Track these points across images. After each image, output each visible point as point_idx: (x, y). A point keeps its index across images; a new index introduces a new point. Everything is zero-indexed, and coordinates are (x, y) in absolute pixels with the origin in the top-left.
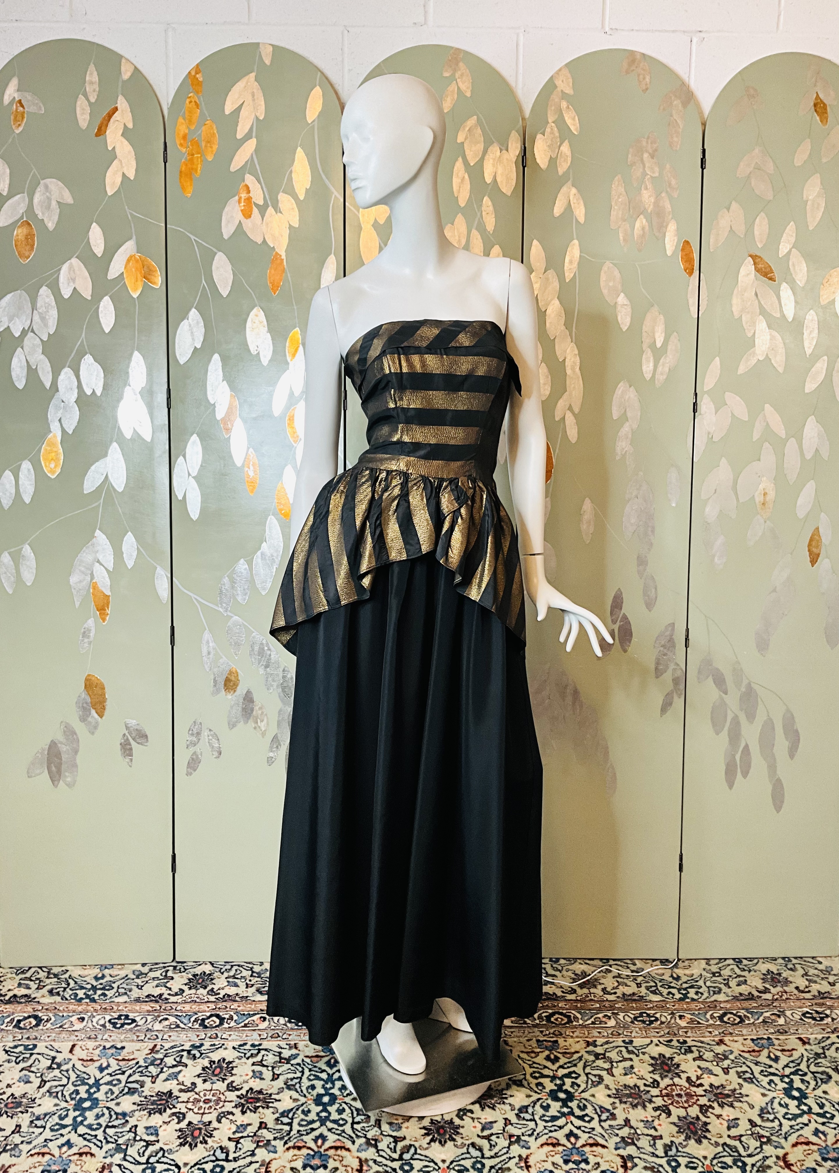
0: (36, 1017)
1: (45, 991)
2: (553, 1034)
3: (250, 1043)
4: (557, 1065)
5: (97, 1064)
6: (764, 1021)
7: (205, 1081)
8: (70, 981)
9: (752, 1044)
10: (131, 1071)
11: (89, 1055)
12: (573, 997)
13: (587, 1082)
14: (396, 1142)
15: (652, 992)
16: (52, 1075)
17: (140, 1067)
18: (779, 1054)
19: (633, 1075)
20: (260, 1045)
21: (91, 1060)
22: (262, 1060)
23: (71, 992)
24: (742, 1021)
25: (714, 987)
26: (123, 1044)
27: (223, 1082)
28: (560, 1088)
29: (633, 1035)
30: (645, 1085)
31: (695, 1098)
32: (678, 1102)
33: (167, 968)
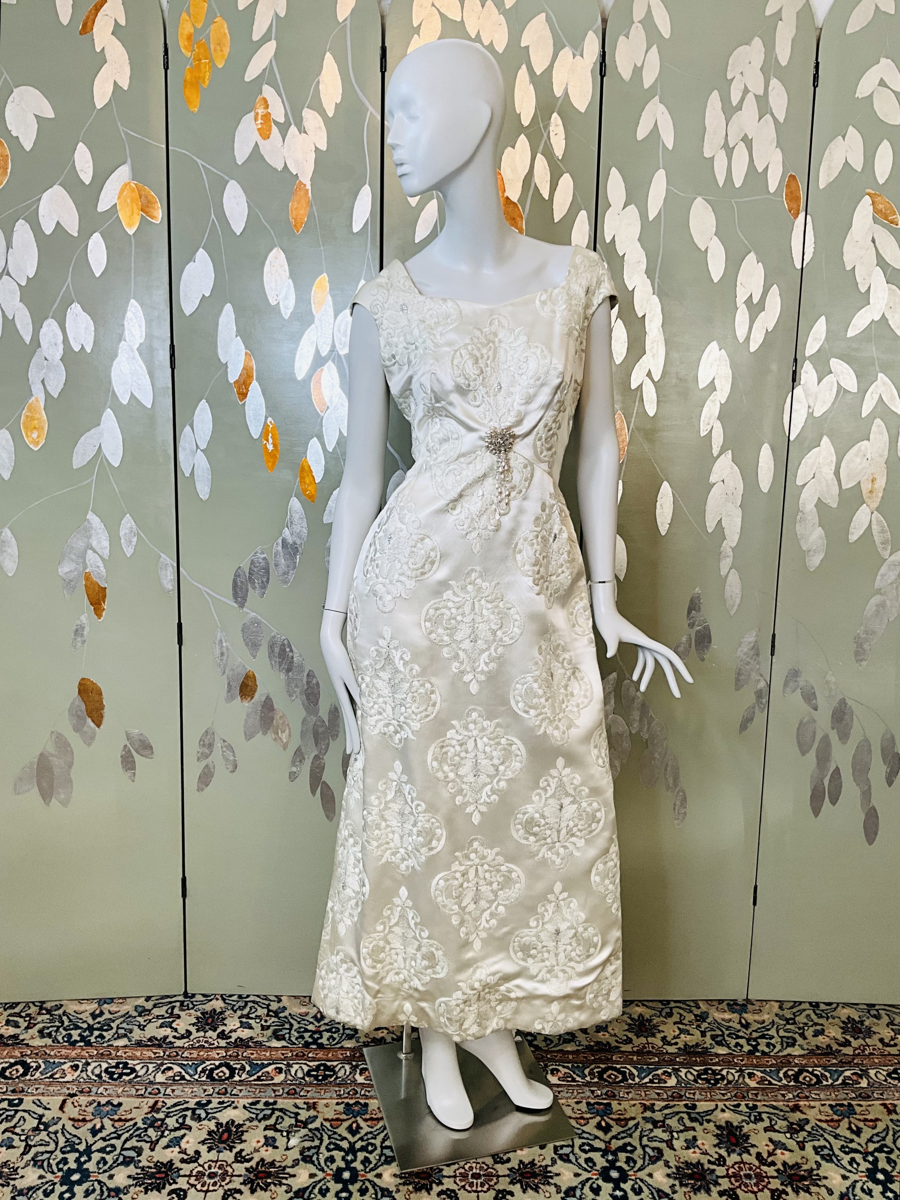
0: (24, 1064)
1: (34, 1031)
2: (606, 1094)
3: (264, 1100)
4: (610, 1135)
5: (89, 1125)
6: (844, 1083)
7: (210, 1149)
8: (65, 1018)
9: (831, 1112)
10: (127, 1135)
11: (81, 1112)
12: (627, 1048)
13: (644, 1158)
15: (718, 1042)
16: (37, 1138)
17: (138, 1129)
18: (861, 1125)
19: (697, 1150)
20: (275, 1103)
21: (84, 1120)
22: (276, 1124)
23: (64, 1033)
24: (819, 1082)
25: (788, 1038)
26: (121, 1100)
27: (231, 1151)
28: (612, 1165)
29: (696, 1097)
30: (709, 1162)
31: (766, 1180)
32: (746, 1186)
33: (174, 1004)
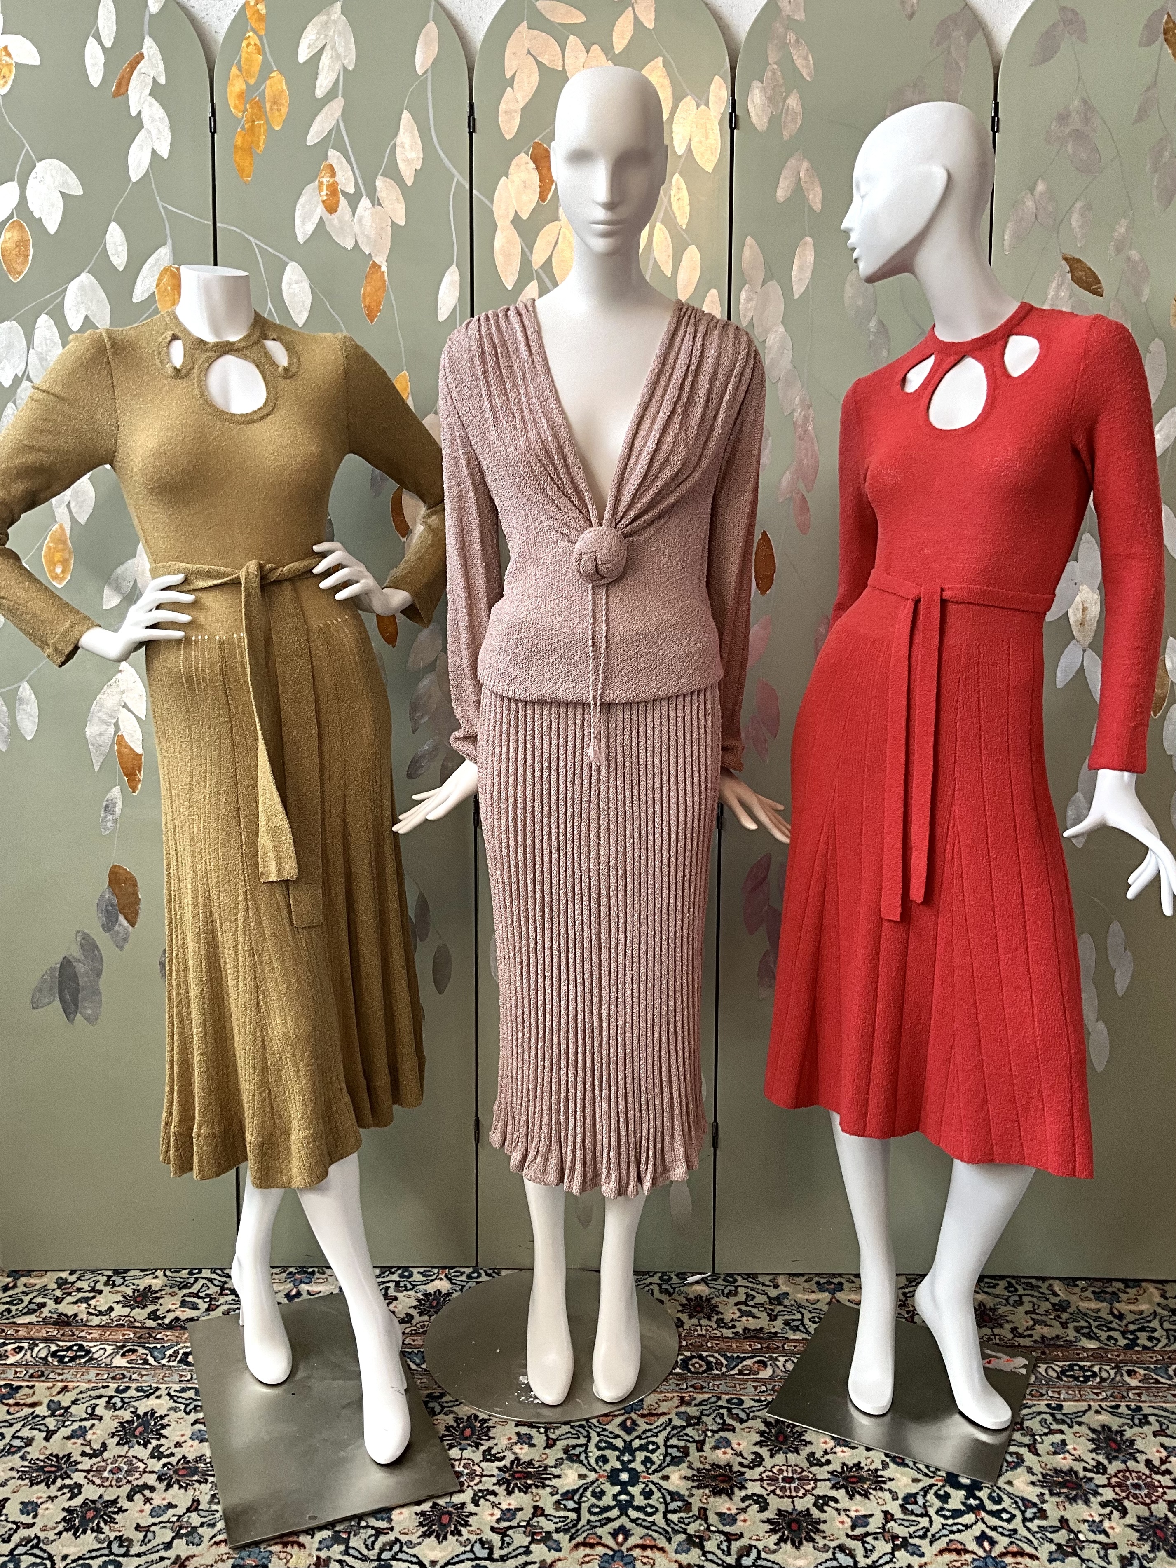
7: (451, 1446)
14: (729, 1541)
15: (1084, 1335)
19: (1067, 1455)
27: (477, 1448)
29: (1062, 1396)
30: (1085, 1469)
31: (1160, 1490)
32: (1135, 1496)
